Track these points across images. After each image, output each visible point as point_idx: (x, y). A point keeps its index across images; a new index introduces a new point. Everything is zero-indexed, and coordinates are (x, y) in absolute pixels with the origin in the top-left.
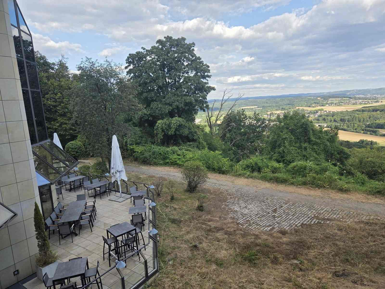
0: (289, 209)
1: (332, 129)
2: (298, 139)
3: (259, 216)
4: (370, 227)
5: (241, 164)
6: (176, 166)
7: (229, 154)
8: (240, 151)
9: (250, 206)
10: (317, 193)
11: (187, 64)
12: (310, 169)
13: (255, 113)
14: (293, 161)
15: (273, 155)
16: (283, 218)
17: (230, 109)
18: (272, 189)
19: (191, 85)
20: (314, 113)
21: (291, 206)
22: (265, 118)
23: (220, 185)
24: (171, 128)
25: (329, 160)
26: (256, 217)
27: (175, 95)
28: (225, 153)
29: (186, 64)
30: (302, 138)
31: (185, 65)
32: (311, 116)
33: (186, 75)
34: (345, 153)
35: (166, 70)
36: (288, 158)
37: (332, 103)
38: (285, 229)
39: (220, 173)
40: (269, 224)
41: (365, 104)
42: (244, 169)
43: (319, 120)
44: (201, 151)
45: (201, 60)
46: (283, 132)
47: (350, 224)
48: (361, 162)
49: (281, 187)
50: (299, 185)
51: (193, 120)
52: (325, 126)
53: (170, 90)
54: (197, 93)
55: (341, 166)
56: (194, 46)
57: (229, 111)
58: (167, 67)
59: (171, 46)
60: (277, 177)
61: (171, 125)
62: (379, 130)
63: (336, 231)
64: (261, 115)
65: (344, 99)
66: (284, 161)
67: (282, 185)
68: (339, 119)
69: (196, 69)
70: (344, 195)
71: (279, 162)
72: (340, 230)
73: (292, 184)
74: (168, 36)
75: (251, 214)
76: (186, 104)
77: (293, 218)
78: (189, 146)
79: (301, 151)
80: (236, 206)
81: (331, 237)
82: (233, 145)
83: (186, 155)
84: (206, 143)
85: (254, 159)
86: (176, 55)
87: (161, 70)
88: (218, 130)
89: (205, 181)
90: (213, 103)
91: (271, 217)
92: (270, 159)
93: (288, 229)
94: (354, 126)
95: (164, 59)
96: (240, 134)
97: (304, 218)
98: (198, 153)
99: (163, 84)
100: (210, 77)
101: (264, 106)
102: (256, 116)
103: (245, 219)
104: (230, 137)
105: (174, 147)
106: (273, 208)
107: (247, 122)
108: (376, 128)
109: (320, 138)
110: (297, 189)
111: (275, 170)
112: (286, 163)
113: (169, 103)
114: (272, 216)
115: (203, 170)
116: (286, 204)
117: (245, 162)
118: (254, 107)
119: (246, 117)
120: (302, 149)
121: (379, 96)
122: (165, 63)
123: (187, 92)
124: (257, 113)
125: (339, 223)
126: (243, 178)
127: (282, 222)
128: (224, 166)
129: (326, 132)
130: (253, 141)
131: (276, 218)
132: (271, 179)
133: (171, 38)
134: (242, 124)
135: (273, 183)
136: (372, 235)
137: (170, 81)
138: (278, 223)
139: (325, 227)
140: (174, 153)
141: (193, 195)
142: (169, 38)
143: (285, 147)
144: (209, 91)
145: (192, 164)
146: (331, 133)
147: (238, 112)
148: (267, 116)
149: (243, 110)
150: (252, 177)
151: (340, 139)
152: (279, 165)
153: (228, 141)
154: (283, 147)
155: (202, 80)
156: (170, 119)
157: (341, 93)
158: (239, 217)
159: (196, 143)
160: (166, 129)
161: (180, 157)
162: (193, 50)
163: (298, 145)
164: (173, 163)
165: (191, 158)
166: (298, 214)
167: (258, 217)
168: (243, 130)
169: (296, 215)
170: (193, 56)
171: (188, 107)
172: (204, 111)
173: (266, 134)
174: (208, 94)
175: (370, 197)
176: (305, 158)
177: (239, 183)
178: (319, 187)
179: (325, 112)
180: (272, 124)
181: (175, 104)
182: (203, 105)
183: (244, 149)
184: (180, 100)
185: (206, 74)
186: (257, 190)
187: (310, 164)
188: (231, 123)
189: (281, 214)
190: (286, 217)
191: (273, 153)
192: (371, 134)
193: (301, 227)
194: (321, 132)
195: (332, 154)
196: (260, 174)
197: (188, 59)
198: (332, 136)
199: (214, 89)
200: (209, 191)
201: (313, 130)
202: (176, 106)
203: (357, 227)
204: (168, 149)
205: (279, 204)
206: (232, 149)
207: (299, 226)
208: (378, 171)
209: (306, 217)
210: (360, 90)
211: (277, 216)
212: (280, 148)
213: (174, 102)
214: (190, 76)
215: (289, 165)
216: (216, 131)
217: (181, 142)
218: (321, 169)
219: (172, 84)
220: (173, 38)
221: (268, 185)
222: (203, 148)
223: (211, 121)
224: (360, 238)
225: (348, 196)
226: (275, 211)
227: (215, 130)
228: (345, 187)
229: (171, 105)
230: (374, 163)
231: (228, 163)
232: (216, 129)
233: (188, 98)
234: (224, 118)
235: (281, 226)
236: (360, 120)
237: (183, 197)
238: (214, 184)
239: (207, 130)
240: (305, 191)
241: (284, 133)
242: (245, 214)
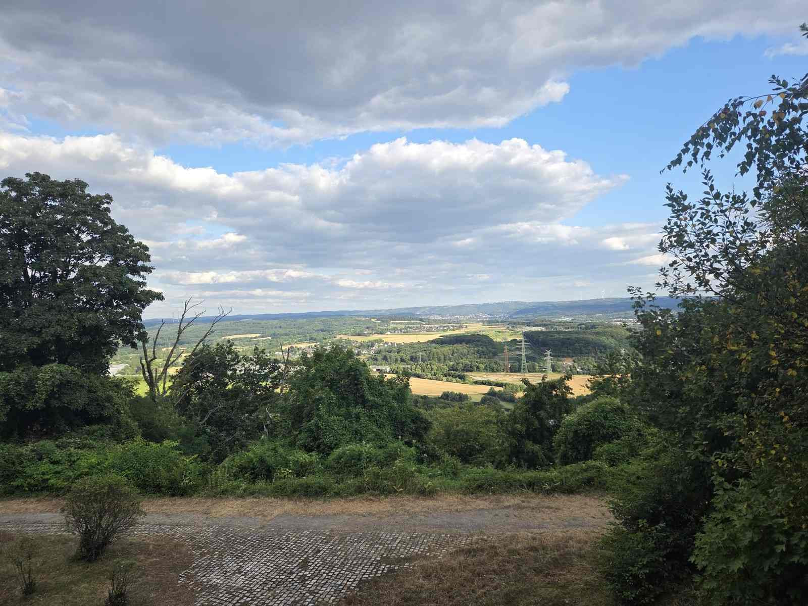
0: (333, 553)
1: (399, 377)
2: (343, 398)
3: (269, 586)
4: (474, 559)
5: (226, 465)
6: (45, 493)
7: (199, 444)
8: (223, 434)
9: (249, 566)
10: (383, 506)
11: (89, 238)
12: (368, 457)
13: (256, 349)
14: (337, 446)
15: (297, 435)
16: (322, 578)
17: (200, 342)
18: (297, 513)
19: (98, 286)
20: (369, 346)
21: (336, 545)
22: (278, 358)
23: (173, 526)
24: (35, 392)
25: (399, 435)
26: (263, 589)
27: (51, 308)
28: (187, 443)
29: (85, 237)
30: (350, 397)
31: (85, 240)
32: (364, 352)
33: (87, 263)
34: (423, 421)
35: (28, 249)
36: (328, 440)
37: (395, 329)
38: (327, 602)
39: (173, 495)
40: (293, 599)
41: (444, 330)
42: (235, 475)
43: (376, 360)
44: (123, 444)
45: (127, 234)
46: (314, 386)
47: (443, 561)
48: (448, 434)
49: (317, 507)
50: (351, 495)
51: (105, 367)
52: (388, 370)
53: (36, 296)
54: (115, 304)
55: (419, 445)
56: (108, 203)
57: (197, 346)
58: (30, 242)
59: (46, 196)
60: (307, 484)
61: (36, 382)
62: (468, 373)
63: (421, 581)
64: (270, 352)
65: (412, 322)
66: (318, 447)
67: (317, 500)
68: (408, 357)
69: (114, 251)
70: (428, 501)
71: (308, 450)
72: (427, 576)
73: (338, 494)
74: (37, 174)
75: (250, 585)
76: (84, 331)
77: (343, 572)
78: (88, 435)
79: (351, 422)
80: (216, 573)
81: (414, 595)
82: (209, 423)
83: (78, 459)
84: (136, 423)
85: (257, 449)
86: (59, 217)
87: (12, 248)
88: (170, 388)
89: (132, 523)
90: (158, 326)
91: (296, 582)
92: (292, 445)
93: (334, 601)
94: (432, 368)
95: (23, 222)
96: (225, 395)
97: (364, 567)
98: (115, 451)
99: (17, 281)
100: (151, 272)
101: (274, 334)
102: (258, 356)
103: (238, 601)
104: (201, 404)
105: (42, 443)
106: (300, 559)
107: (240, 369)
108: (463, 370)
109: (380, 394)
110: (346, 506)
111: (301, 470)
112: (323, 451)
113: (31, 329)
114: (299, 579)
115: (127, 495)
116: (327, 543)
117: (237, 458)
118: (253, 336)
119: (237, 356)
120: (352, 418)
121: (461, 318)
122: (26, 231)
123: (87, 303)
124: (260, 349)
125: (425, 562)
126: (231, 498)
127: (319, 588)
128: (186, 476)
129: (390, 382)
130: (253, 408)
131: (307, 580)
132: (294, 492)
133: (45, 178)
134: (229, 373)
135: (299, 498)
136: (479, 575)
137: (37, 275)
138: (311, 593)
139: (402, 578)
140: (41, 459)
141: (96, 567)
142: (39, 179)
143: (320, 417)
144: (148, 302)
145: (96, 483)
146: (398, 384)
147: (220, 347)
148: (281, 353)
149: (231, 343)
150: (252, 494)
151: (413, 393)
152: (311, 456)
153: (196, 415)
154: (316, 418)
155: (130, 276)
156: (35, 368)
157: (406, 311)
158: (222, 600)
159: (109, 426)
160: (17, 395)
161: (60, 468)
162: (108, 210)
163: (343, 410)
164: (36, 486)
165: (92, 467)
166: (350, 562)
167: (269, 589)
168: (230, 387)
169: (347, 563)
170: (106, 224)
171: (89, 338)
172: (134, 346)
173: (281, 392)
174: (144, 307)
175: (467, 499)
176: (358, 436)
177: (221, 514)
178: (387, 492)
179: (386, 345)
180: (292, 370)
181: (52, 330)
182: (131, 332)
183: (235, 429)
184: (66, 321)
185: (140, 263)
186: (265, 523)
187: (367, 447)
188: (202, 372)
189: (317, 570)
190: (327, 574)
191: (297, 433)
192: (457, 382)
193: (358, 589)
194: (381, 382)
195: (403, 424)
196: (271, 482)
197: (92, 229)
198: (400, 389)
199: (159, 297)
200: (143, 549)
201: (367, 380)
202: (52, 336)
203: (454, 563)
204: (23, 450)
205: (314, 545)
206: (205, 432)
207: (355, 587)
208: (475, 447)
209: (366, 565)
210: (435, 308)
211: (309, 575)
212: (310, 421)
213: (47, 325)
214: (97, 265)
215: (328, 454)
216: (165, 392)
217: (63, 425)
218: (387, 455)
219: (45, 282)
220: (52, 179)
221: (288, 506)
222: (130, 437)
223: (153, 367)
224: (462, 585)
225: (435, 502)
226: (304, 565)
227: (161, 390)
228: (429, 486)
229: (39, 334)
230: (467, 434)
231: (195, 467)
232: (164, 388)
233: (90, 315)
234: (185, 361)
235: (319, 598)
236: (440, 357)
237: (65, 579)
238: (157, 527)
239: (142, 389)
240: (361, 507)
241: (316, 388)
242: (238, 588)
